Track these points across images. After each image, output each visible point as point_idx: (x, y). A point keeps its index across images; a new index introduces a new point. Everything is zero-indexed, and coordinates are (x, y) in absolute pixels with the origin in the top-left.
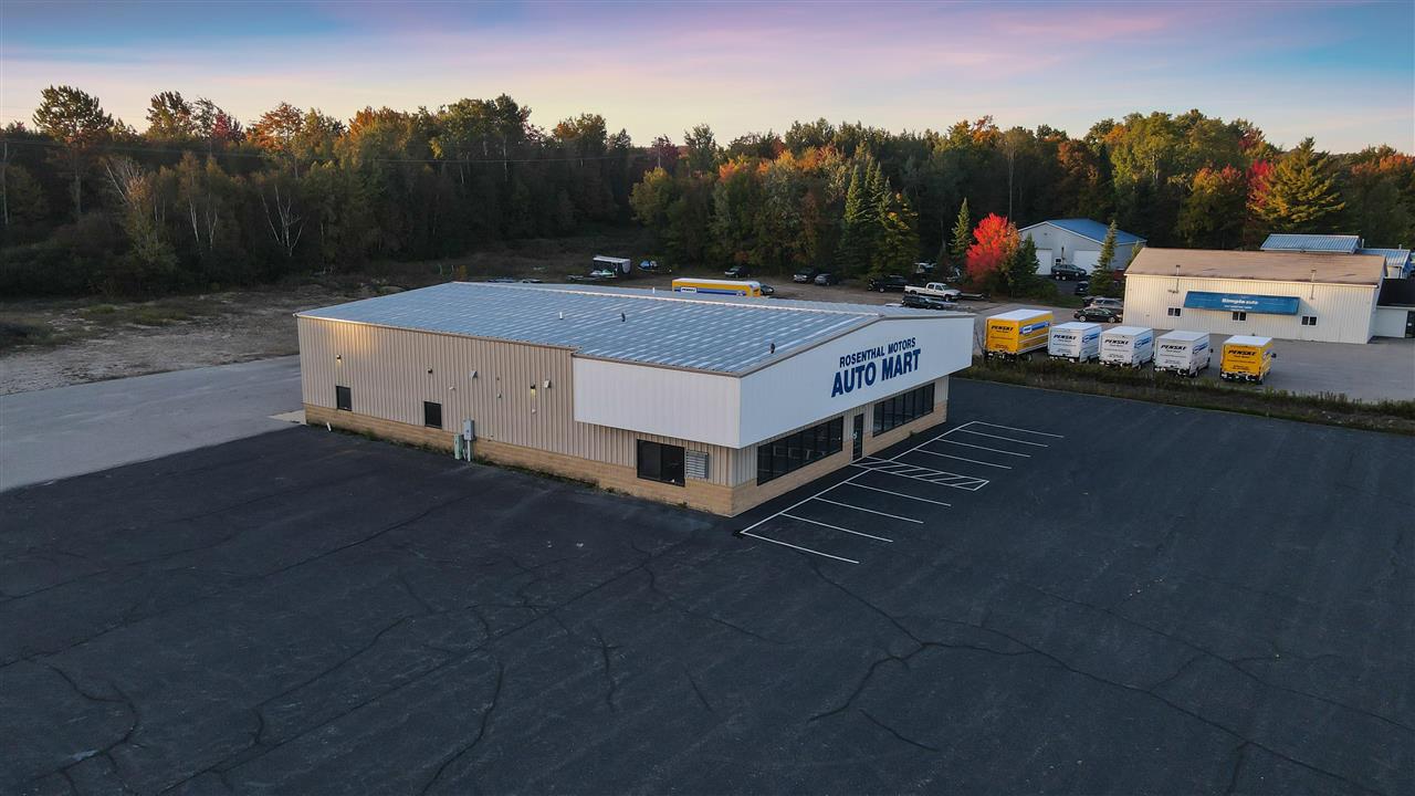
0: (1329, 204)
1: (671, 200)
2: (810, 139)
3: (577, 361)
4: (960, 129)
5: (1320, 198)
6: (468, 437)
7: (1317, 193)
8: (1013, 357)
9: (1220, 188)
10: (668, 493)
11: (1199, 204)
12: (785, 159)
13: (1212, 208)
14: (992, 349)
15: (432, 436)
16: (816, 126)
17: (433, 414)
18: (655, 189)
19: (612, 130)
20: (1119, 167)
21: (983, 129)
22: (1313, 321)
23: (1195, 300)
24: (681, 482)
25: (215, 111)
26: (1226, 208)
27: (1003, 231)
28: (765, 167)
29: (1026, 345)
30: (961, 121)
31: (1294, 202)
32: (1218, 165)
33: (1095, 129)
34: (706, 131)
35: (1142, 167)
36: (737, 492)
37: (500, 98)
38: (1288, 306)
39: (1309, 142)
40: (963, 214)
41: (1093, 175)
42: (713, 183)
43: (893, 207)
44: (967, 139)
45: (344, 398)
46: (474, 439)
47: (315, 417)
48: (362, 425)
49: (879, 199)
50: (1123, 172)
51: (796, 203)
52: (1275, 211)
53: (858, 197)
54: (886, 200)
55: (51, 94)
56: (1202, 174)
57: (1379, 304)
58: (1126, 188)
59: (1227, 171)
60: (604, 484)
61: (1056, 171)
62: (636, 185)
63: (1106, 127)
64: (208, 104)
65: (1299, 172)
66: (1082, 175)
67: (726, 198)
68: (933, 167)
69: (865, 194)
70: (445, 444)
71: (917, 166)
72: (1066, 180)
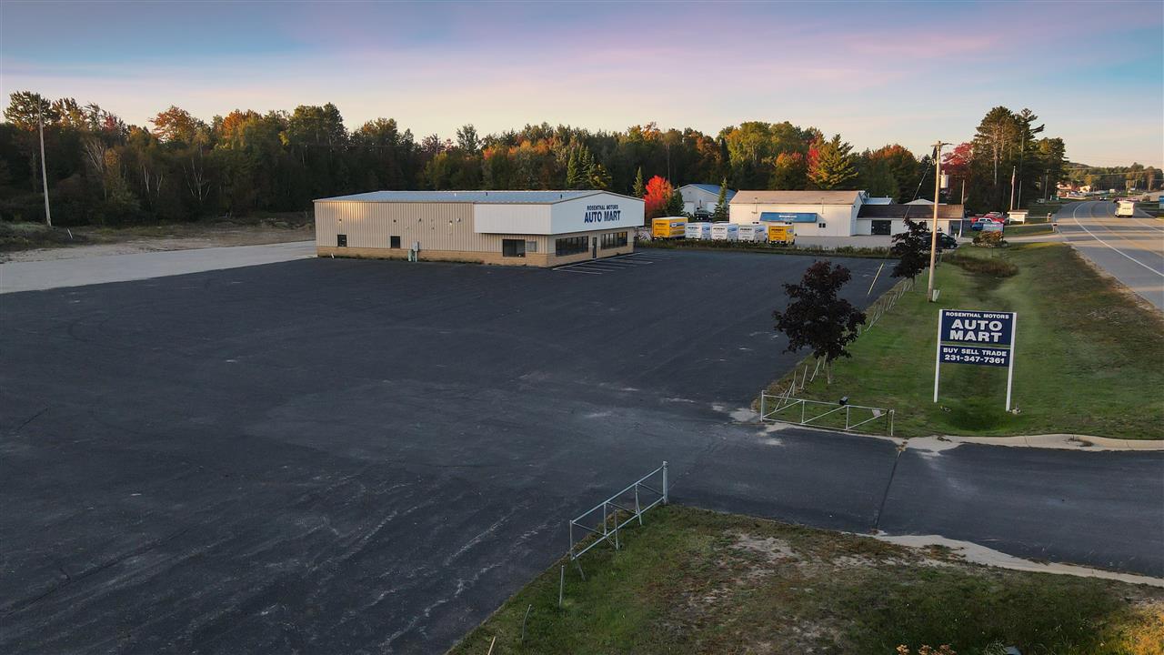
0: (850, 173)
1: (452, 172)
2: (538, 134)
3: (476, 206)
4: (635, 130)
5: (846, 168)
6: (416, 250)
7: (843, 167)
8: (667, 239)
9: (791, 165)
10: (518, 261)
11: (780, 175)
12: (526, 145)
13: (787, 177)
14: (656, 236)
15: (395, 253)
16: (540, 127)
17: (395, 241)
18: (441, 164)
19: (401, 130)
20: (733, 152)
21: (650, 131)
22: (824, 225)
23: (765, 216)
24: (523, 255)
25: (101, 113)
26: (796, 177)
27: (662, 186)
28: (513, 151)
29: (674, 233)
30: (636, 125)
31: (831, 172)
32: (790, 152)
33: (722, 132)
34: (471, 128)
35: (746, 152)
36: (549, 256)
37: (327, 105)
38: (812, 218)
39: (838, 137)
40: (639, 177)
41: (718, 158)
42: (479, 161)
43: (596, 173)
44: (640, 136)
45: (342, 240)
46: (419, 251)
47: (323, 252)
48: (352, 253)
49: (588, 168)
50: (736, 156)
51: (536, 172)
52: (822, 178)
53: (575, 167)
54: (592, 169)
55: (16, 97)
56: (781, 156)
57: (858, 217)
58: (738, 166)
59: (795, 155)
60: (487, 262)
61: (695, 156)
62: (429, 163)
63: (729, 131)
64: (96, 108)
65: (833, 154)
66: (712, 158)
67: (491, 169)
68: (619, 153)
69: (579, 166)
70: (403, 256)
71: (609, 152)
72: (702, 161)
